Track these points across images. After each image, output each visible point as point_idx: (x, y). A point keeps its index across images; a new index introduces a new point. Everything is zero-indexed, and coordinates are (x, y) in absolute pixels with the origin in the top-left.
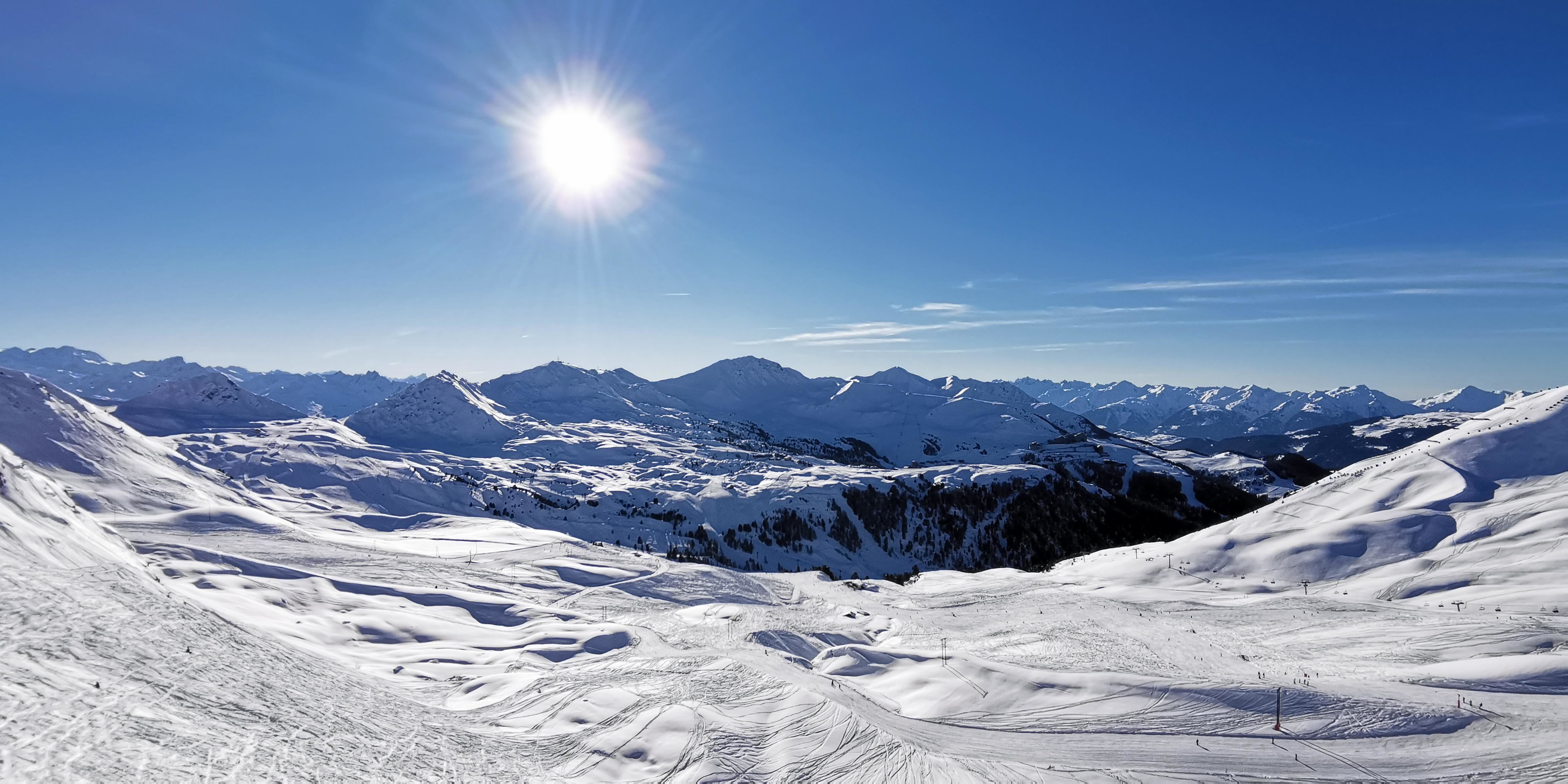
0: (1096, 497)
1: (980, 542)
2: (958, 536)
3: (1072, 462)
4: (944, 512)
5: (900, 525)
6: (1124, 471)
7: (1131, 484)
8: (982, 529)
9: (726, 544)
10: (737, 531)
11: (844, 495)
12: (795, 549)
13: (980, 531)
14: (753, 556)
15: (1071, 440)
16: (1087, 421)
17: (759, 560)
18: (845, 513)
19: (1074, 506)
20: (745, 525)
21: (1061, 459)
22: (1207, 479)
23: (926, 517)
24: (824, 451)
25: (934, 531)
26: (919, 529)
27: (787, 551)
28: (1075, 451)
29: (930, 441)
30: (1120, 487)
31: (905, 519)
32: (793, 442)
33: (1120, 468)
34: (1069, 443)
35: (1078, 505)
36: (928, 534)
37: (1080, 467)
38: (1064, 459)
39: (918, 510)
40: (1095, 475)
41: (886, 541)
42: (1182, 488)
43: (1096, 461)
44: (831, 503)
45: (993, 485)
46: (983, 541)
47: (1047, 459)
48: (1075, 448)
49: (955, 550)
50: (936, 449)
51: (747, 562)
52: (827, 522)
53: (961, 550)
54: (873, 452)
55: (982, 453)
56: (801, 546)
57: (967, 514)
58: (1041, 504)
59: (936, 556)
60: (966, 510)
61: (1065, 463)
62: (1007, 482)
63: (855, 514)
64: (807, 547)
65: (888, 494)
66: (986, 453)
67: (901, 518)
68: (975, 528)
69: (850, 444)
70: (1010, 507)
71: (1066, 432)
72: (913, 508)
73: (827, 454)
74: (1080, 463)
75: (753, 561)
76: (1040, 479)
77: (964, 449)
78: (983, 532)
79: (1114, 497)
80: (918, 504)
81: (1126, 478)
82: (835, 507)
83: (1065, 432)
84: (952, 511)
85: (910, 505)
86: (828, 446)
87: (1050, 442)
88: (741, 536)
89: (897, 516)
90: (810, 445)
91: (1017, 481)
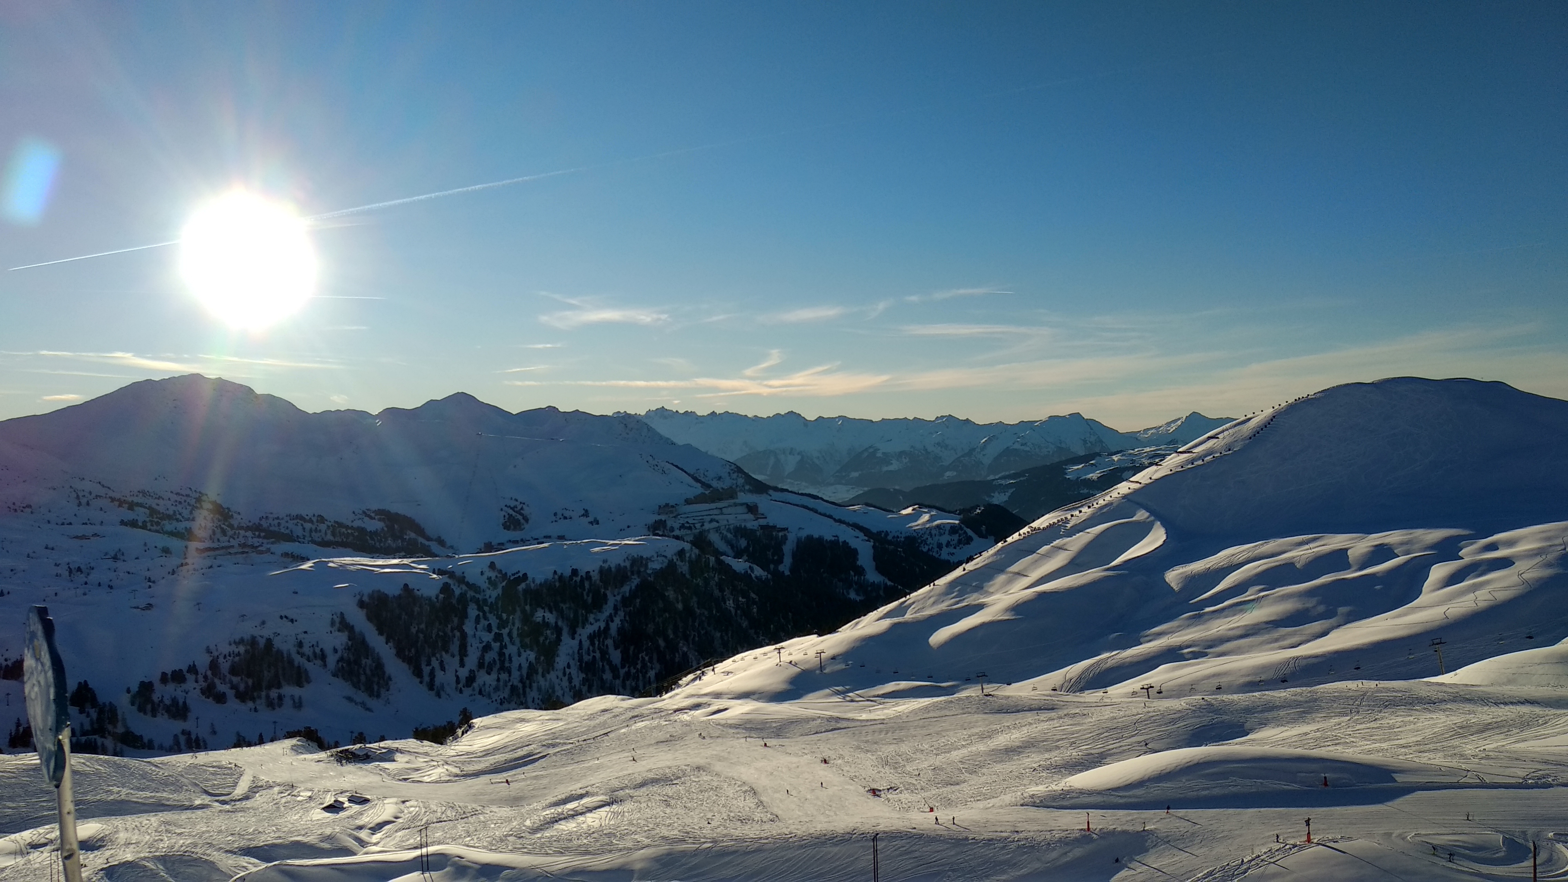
0: (746, 577)
1: (581, 660)
2: (549, 653)
3: (717, 529)
4: (527, 618)
5: (455, 647)
6: (785, 538)
7: (794, 555)
8: (584, 638)
9: (135, 708)
10: (157, 685)
11: (361, 604)
12: (271, 705)
13: (581, 641)
14: (188, 725)
15: (715, 496)
16: (739, 470)
17: (203, 732)
18: (362, 635)
19: (717, 593)
20: (174, 672)
21: (703, 525)
22: (890, 543)
23: (498, 628)
24: (333, 534)
25: (511, 650)
26: (487, 648)
27: (256, 710)
28: (722, 514)
29: (512, 509)
30: (780, 561)
31: (464, 636)
32: (276, 522)
33: (780, 534)
34: (713, 502)
35: (722, 590)
36: (501, 654)
37: (729, 535)
38: (707, 526)
39: (486, 618)
40: (747, 548)
41: (432, 674)
42: (859, 557)
43: (749, 525)
44: (337, 620)
45: (601, 571)
46: (586, 658)
47: (682, 527)
48: (721, 509)
49: (543, 676)
50: (522, 521)
51: (176, 736)
52: (329, 651)
53: (552, 676)
54: (420, 531)
55: (591, 523)
56: (280, 698)
57: (563, 618)
58: (670, 594)
59: (513, 688)
60: (561, 614)
61: (709, 531)
62: (622, 564)
63: (381, 633)
64: (292, 697)
65: (437, 597)
66: (598, 523)
67: (458, 634)
68: (573, 638)
69: (380, 520)
70: (626, 601)
71: (711, 487)
72: (478, 617)
73: (338, 539)
74: (729, 530)
75: (189, 733)
76: (669, 556)
77: (565, 518)
78: (586, 644)
79: (769, 576)
80: (486, 609)
81: (788, 548)
82: (344, 625)
83: (709, 486)
84: (540, 615)
85: (473, 611)
86: (340, 525)
87: (688, 502)
88: (164, 692)
89: (452, 630)
90: (308, 526)
91: (638, 563)
